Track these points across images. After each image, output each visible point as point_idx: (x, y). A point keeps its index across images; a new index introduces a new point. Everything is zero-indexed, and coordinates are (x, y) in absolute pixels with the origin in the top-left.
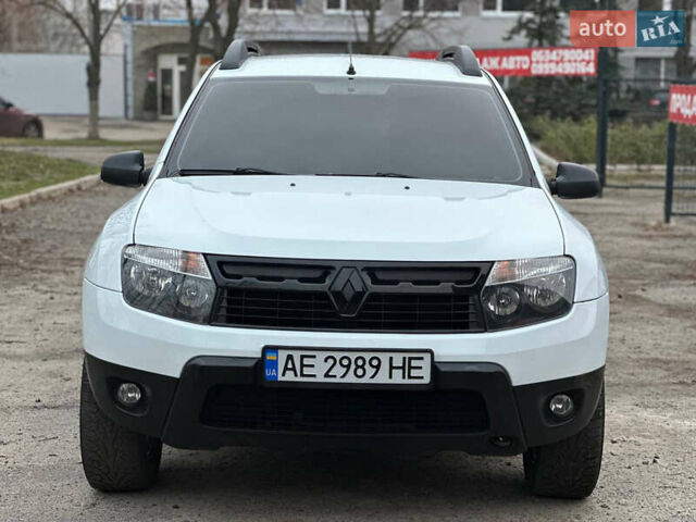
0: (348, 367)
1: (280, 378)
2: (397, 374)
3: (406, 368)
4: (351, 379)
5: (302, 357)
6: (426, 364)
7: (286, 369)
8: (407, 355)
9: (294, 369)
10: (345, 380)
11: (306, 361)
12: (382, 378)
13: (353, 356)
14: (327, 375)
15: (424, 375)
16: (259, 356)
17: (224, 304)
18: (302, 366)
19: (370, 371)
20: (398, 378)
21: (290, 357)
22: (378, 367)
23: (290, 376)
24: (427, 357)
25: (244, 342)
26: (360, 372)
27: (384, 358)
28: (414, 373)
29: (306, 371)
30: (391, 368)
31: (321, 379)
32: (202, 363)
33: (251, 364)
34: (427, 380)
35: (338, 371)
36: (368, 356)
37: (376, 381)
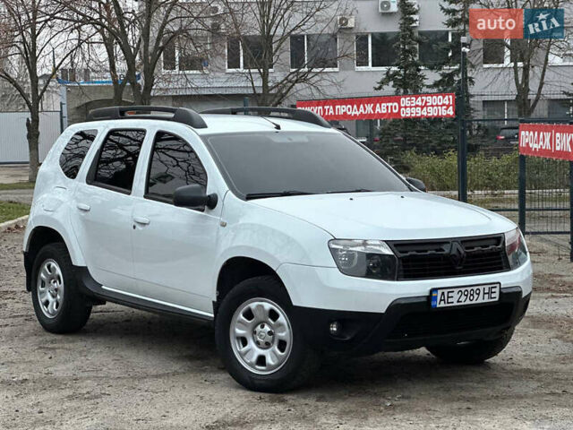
0: (467, 296)
1: (438, 306)
2: (486, 296)
3: (490, 292)
4: (468, 302)
5: (448, 292)
6: (497, 290)
7: (441, 300)
8: (491, 286)
9: (444, 300)
10: (465, 303)
12: (480, 300)
13: (469, 289)
14: (458, 301)
15: (496, 296)
16: (429, 294)
18: (448, 297)
19: (476, 296)
20: (487, 300)
21: (443, 293)
22: (478, 294)
23: (442, 305)
24: (498, 285)
27: (481, 288)
28: (493, 295)
29: (450, 300)
30: (484, 293)
31: (456, 304)
32: (403, 302)
33: (424, 300)
34: (497, 299)
35: (463, 298)
36: (475, 288)
37: (478, 302)
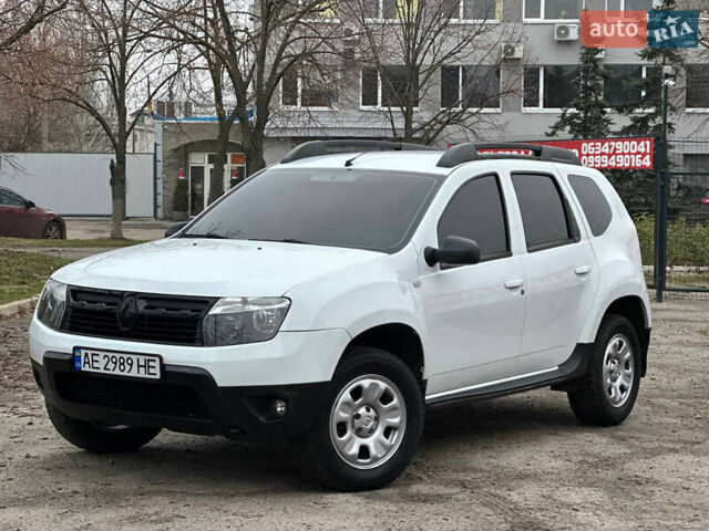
0: (116, 363)
1: (83, 369)
2: (142, 370)
3: (147, 366)
4: (117, 372)
5: (93, 355)
6: (157, 364)
7: (85, 362)
8: (147, 358)
9: (89, 363)
10: (115, 373)
11: (95, 358)
12: (134, 373)
13: (118, 356)
14: (105, 369)
15: (156, 373)
16: (71, 352)
17: (69, 318)
18: (93, 361)
19: (128, 367)
20: (142, 374)
21: (86, 355)
22: (131, 365)
23: (86, 368)
24: (157, 359)
25: (65, 342)
26: (122, 367)
27: (134, 358)
28: (151, 371)
29: (96, 365)
30: (139, 366)
31: (102, 371)
33: (67, 357)
34: (158, 377)
35: (111, 366)
36: (126, 356)
37: (131, 374)
